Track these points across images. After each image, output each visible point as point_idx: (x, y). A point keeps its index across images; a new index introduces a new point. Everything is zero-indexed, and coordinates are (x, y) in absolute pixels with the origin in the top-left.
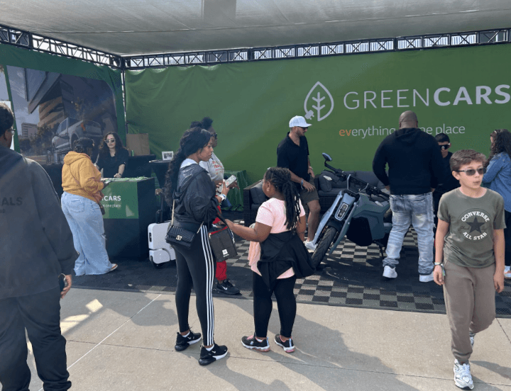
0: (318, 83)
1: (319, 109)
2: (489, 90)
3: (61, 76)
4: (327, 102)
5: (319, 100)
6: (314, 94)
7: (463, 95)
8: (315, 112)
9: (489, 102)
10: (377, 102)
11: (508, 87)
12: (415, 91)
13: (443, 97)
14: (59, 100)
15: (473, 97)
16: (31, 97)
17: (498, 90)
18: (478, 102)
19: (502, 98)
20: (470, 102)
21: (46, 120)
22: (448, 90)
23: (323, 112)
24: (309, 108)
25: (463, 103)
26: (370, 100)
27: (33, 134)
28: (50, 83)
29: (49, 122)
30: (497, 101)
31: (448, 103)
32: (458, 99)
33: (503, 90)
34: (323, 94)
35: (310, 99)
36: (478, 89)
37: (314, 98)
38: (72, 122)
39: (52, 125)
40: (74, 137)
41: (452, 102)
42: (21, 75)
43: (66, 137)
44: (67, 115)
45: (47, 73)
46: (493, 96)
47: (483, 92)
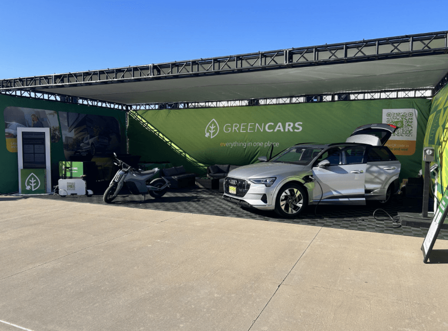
0: (214, 119)
1: (212, 132)
2: (292, 124)
3: (87, 115)
4: (216, 129)
5: (212, 128)
6: (211, 125)
7: (279, 127)
8: (210, 133)
9: (291, 130)
10: (239, 129)
11: (301, 123)
12: (257, 124)
13: (270, 127)
14: (85, 127)
15: (284, 127)
16: (70, 125)
17: (296, 125)
18: (287, 130)
19: (298, 129)
20: (282, 130)
21: (77, 136)
22: (273, 124)
23: (214, 134)
24: (208, 131)
25: (279, 131)
26: (236, 128)
27: (70, 142)
28: (80, 119)
29: (79, 136)
30: (295, 130)
31: (272, 130)
32: (277, 128)
33: (299, 125)
34: (215, 125)
35: (209, 126)
36: (287, 124)
37: (210, 127)
38: (91, 137)
39: (80, 138)
40: (92, 144)
41: (274, 130)
42: (65, 115)
43: (88, 144)
44: (88, 134)
45: (79, 114)
46: (294, 128)
47: (289, 125)
